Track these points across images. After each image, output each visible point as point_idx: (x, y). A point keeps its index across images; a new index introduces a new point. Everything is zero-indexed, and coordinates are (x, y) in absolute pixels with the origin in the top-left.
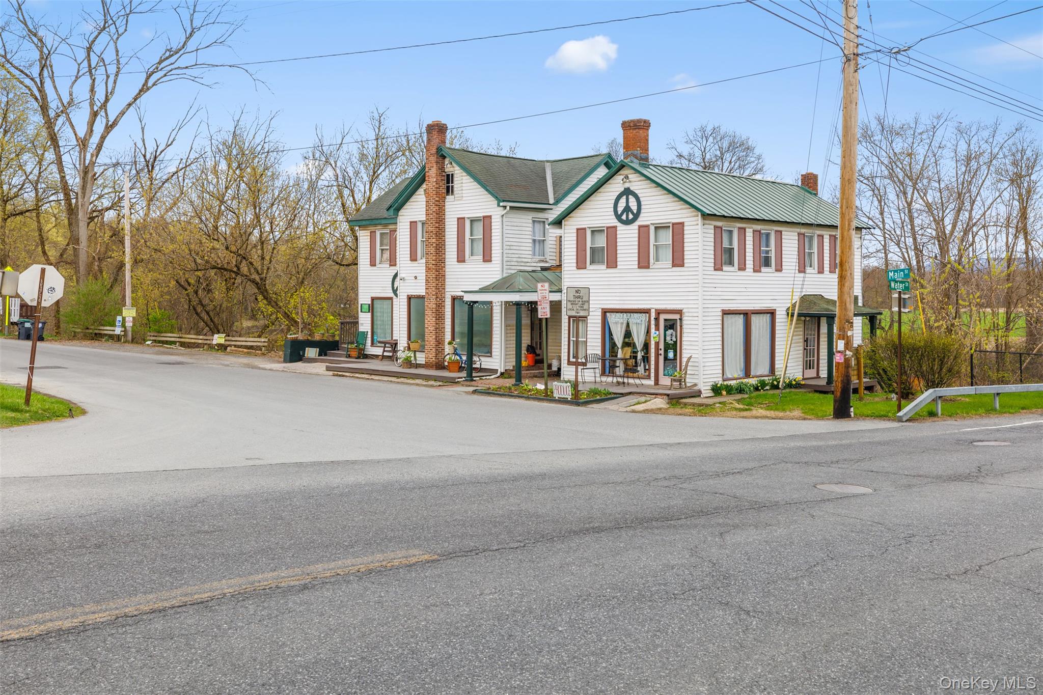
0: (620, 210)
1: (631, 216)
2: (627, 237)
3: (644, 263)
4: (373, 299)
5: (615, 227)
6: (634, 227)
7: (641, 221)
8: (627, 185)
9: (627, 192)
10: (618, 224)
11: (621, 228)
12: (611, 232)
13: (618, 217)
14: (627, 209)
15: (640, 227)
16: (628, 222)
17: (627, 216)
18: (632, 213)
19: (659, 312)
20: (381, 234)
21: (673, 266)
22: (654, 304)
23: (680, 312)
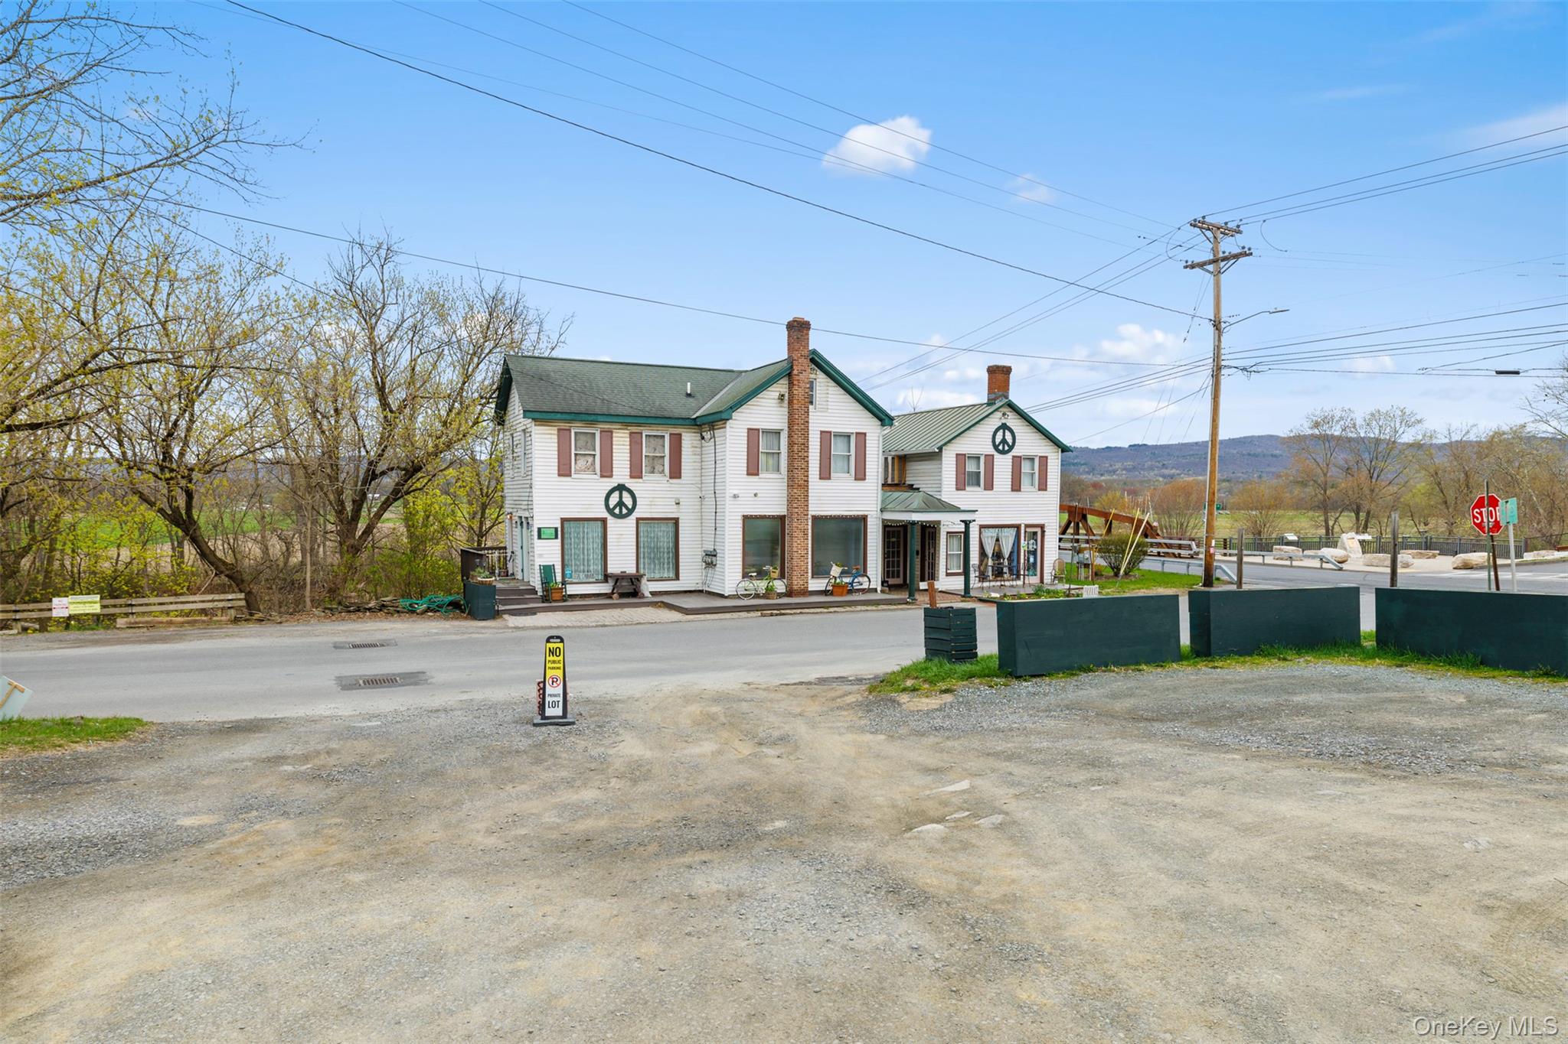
0: (998, 441)
1: (1006, 448)
2: (1003, 466)
3: (1016, 487)
4: (563, 520)
5: (993, 456)
6: (1009, 456)
7: (1015, 452)
8: (1004, 421)
9: (1004, 427)
10: (995, 453)
11: (997, 456)
12: (990, 458)
13: (996, 447)
14: (1004, 441)
15: (1014, 457)
16: (1003, 452)
17: (1003, 447)
18: (1008, 445)
19: (1027, 526)
20: (576, 433)
21: (1039, 490)
22: (1022, 520)
23: (1042, 527)
